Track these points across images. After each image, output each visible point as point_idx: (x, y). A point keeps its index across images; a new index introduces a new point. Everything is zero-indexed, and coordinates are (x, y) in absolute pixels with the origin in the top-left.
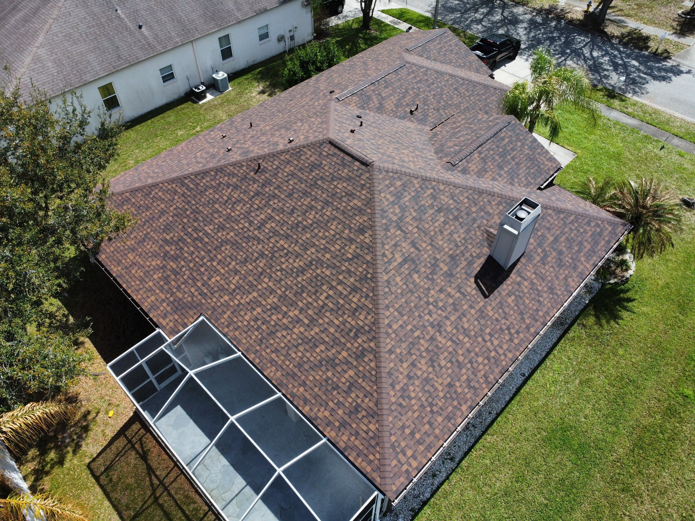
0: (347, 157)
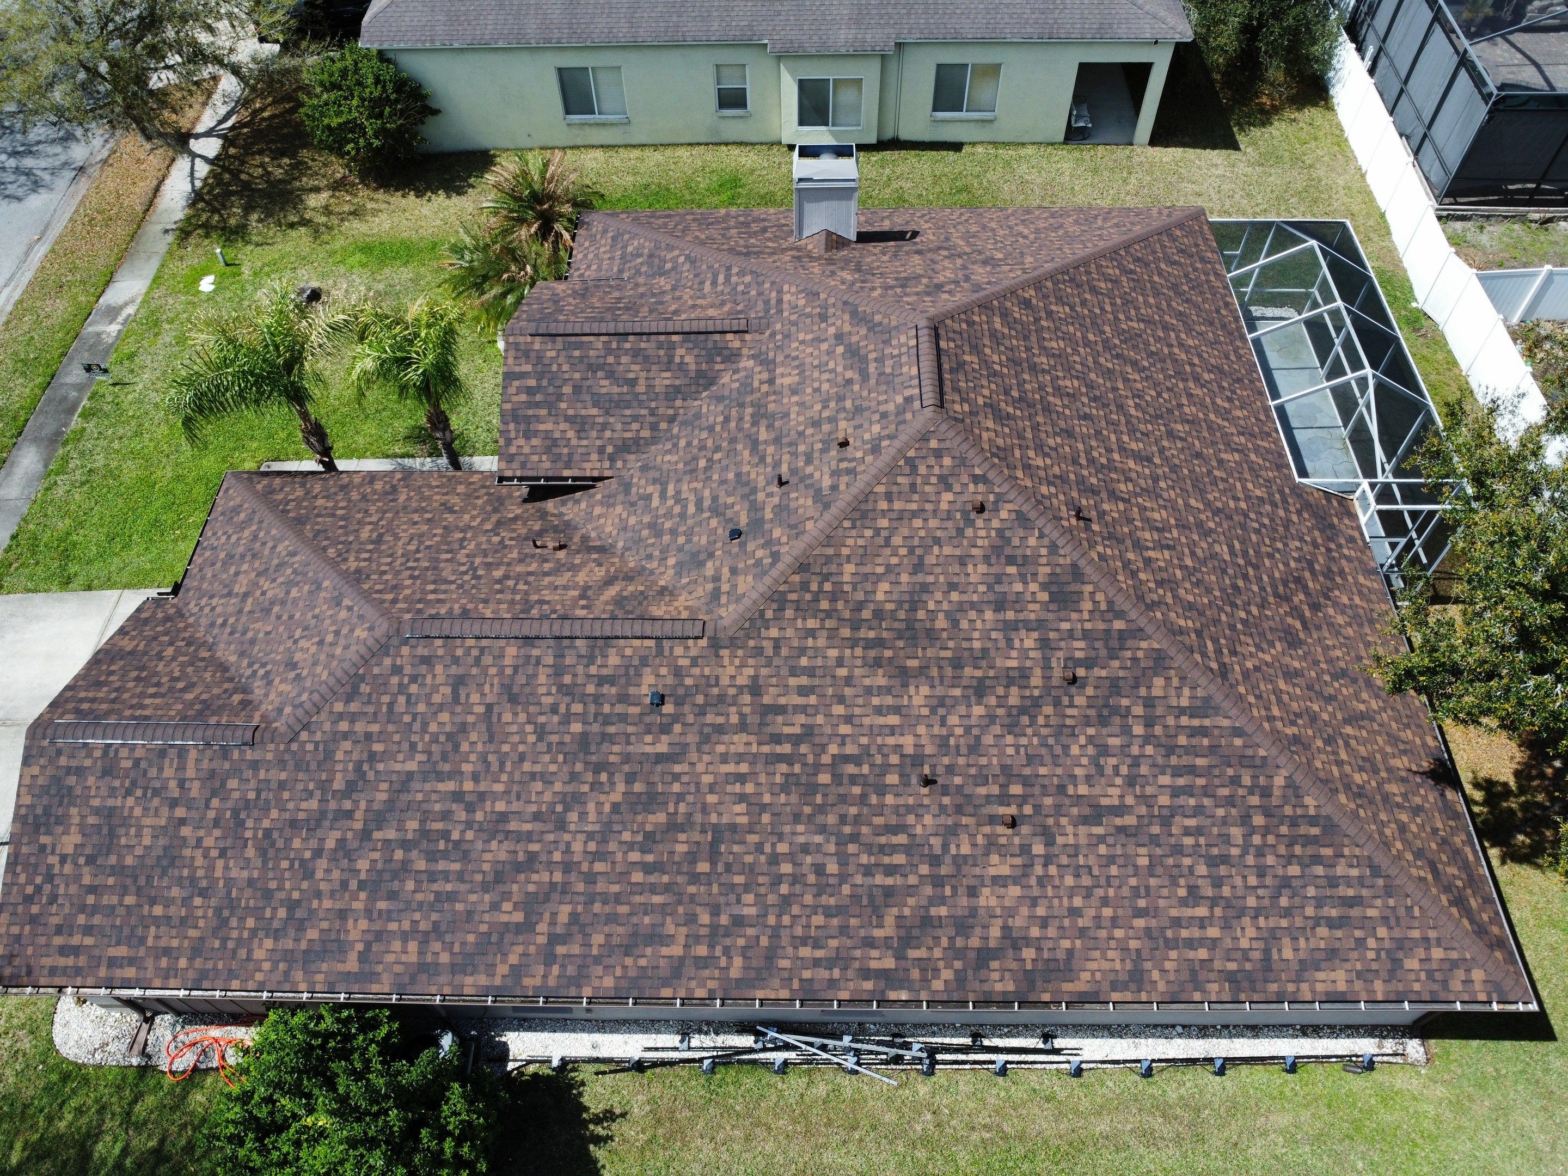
0: (946, 366)
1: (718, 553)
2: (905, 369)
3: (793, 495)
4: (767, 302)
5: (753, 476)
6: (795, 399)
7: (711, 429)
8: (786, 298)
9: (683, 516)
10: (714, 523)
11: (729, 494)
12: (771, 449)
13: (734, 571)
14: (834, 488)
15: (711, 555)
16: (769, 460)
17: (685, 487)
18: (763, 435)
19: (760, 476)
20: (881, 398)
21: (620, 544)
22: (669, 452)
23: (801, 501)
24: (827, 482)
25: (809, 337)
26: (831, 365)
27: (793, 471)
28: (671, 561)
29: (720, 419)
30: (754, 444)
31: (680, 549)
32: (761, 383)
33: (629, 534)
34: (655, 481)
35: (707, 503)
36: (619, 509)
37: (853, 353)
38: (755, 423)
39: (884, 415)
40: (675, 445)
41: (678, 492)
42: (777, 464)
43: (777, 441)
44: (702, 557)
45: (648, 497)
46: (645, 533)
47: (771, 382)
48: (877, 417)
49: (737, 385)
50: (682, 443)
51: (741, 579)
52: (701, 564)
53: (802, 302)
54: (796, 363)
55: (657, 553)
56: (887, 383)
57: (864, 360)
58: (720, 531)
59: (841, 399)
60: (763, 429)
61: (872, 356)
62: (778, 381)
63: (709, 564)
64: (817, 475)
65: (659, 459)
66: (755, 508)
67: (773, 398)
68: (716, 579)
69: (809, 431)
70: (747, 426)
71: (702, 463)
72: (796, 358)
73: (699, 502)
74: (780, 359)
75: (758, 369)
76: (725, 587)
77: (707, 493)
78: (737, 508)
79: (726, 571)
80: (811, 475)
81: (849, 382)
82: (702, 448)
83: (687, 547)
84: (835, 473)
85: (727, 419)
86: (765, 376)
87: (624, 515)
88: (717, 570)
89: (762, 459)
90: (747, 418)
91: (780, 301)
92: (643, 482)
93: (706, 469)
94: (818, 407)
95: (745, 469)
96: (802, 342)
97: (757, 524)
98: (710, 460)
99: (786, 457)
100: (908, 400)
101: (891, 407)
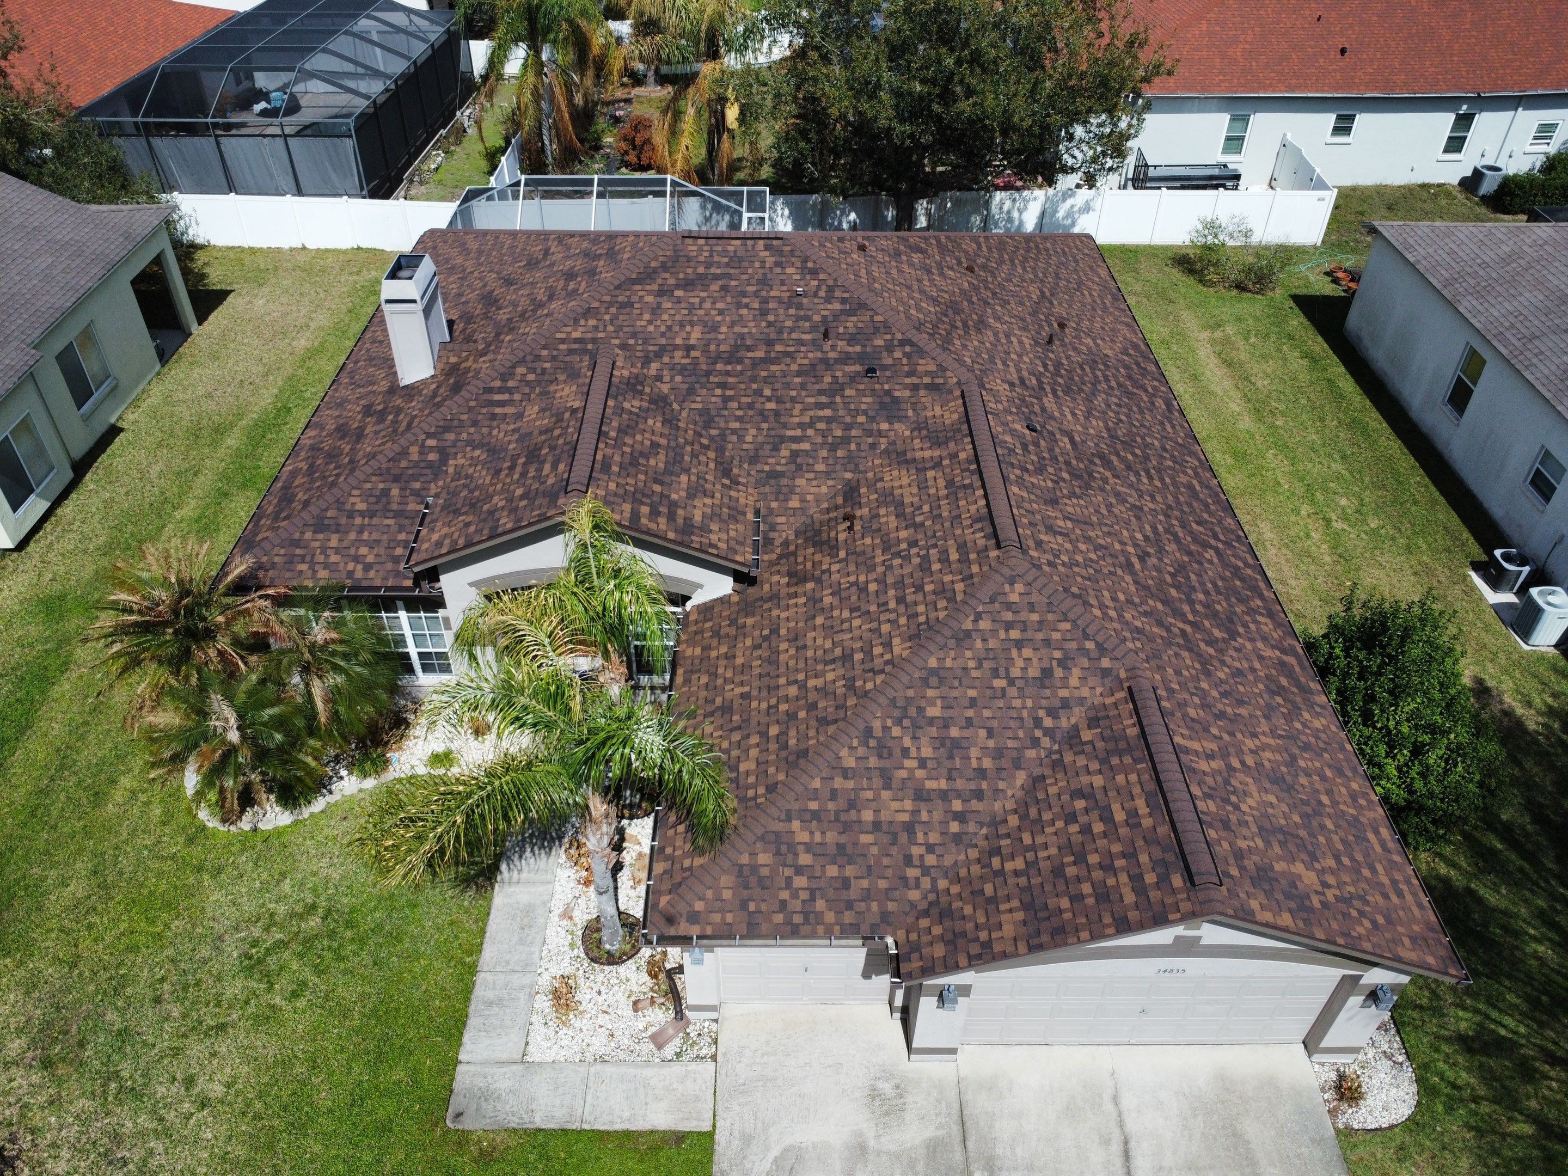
1: (886, 387)
2: (730, 248)
3: (841, 330)
4: (571, 352)
5: (806, 362)
6: (724, 329)
7: (726, 399)
8: (576, 335)
9: (829, 420)
10: (848, 392)
11: (819, 380)
12: (779, 348)
13: (910, 374)
14: (843, 301)
15: (888, 393)
16: (792, 349)
17: (797, 420)
18: (760, 354)
19: (808, 356)
20: (757, 264)
21: (848, 475)
22: (741, 439)
23: (849, 325)
24: (837, 306)
25: (647, 317)
26: (697, 300)
27: (813, 329)
28: (884, 426)
29: (718, 391)
30: (767, 361)
31: (871, 419)
32: (688, 356)
33: (838, 467)
34: (776, 449)
35: (824, 399)
36: (800, 482)
37: (687, 284)
38: (740, 361)
39: (777, 264)
40: (734, 431)
41: (801, 425)
42: (801, 342)
43: (770, 343)
44: (887, 399)
45: (795, 454)
46: (840, 453)
47: (689, 348)
48: (778, 270)
49: (678, 379)
50: (736, 425)
51: (920, 368)
52: (896, 400)
53: (592, 322)
54: (676, 328)
55: (870, 440)
56: (741, 260)
57: (701, 277)
58: (862, 387)
59: (744, 294)
60: (750, 355)
61: (701, 270)
62: (693, 342)
63: (897, 394)
64: (824, 313)
65: (745, 446)
66: (845, 359)
67: (713, 348)
68: (915, 388)
69: (771, 318)
70: (739, 368)
71: (771, 405)
72: (669, 328)
73: (820, 406)
74: (663, 341)
75: (666, 359)
76: (927, 380)
77: (812, 400)
78: (839, 374)
79: (908, 380)
80: (824, 317)
81: (724, 288)
82: (750, 406)
83: (871, 413)
84: (828, 299)
85: (724, 386)
86: (678, 353)
87: (811, 475)
88: (906, 386)
89: (787, 354)
90: (729, 368)
91: (576, 341)
92: (771, 461)
93: (779, 401)
94: (744, 311)
95: (794, 367)
96: (650, 322)
97: (861, 358)
98: (769, 399)
99: (794, 336)
100: (767, 248)
101: (770, 261)
